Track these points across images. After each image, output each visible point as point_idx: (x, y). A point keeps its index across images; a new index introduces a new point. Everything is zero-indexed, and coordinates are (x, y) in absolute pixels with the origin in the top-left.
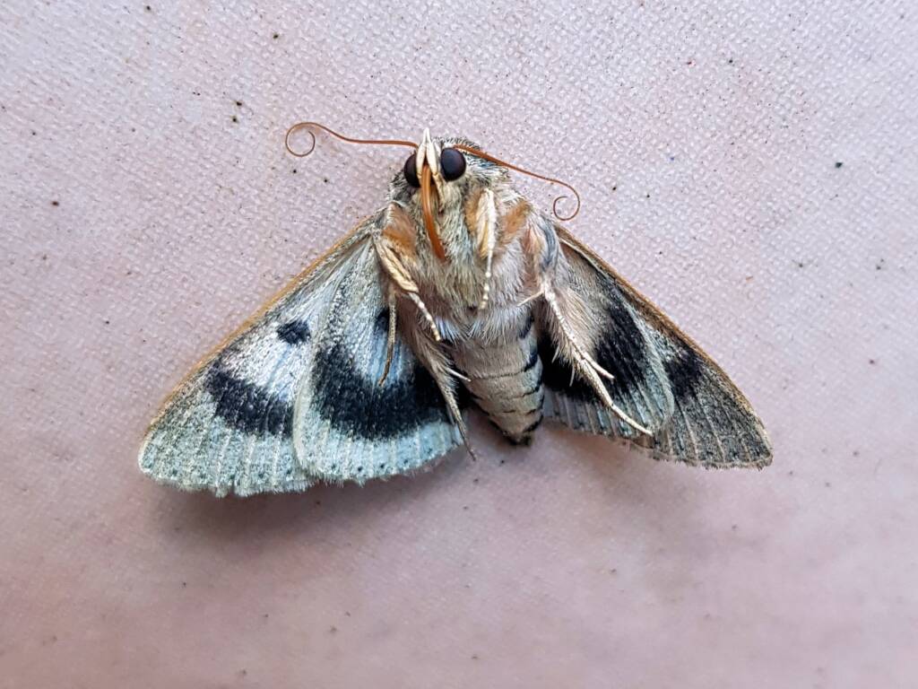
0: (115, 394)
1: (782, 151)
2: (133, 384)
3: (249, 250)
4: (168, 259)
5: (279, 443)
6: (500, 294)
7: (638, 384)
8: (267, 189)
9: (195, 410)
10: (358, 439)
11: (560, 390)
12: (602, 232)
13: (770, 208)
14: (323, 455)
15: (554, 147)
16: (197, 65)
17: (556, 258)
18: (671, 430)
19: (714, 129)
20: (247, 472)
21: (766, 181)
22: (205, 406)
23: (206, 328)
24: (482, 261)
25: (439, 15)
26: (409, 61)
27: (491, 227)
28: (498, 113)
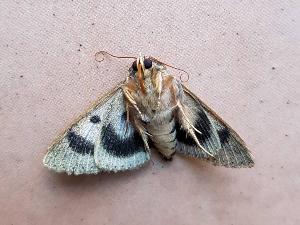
0: (37, 140)
1: (254, 63)
2: (43, 137)
3: (82, 93)
4: (56, 95)
5: (89, 157)
6: (163, 106)
7: (209, 139)
8: (88, 73)
9: (63, 145)
10: (115, 156)
11: (182, 142)
12: (196, 89)
13: (251, 82)
14: (104, 161)
15: (180, 60)
16: (68, 33)
17: (182, 94)
18: (220, 155)
19: (232, 56)
20: (78, 166)
21: (250, 73)
22: (66, 144)
23: (67, 118)
24: (157, 95)
25: (144, 18)
26: (135, 32)
27: (160, 83)
28: (162, 49)
